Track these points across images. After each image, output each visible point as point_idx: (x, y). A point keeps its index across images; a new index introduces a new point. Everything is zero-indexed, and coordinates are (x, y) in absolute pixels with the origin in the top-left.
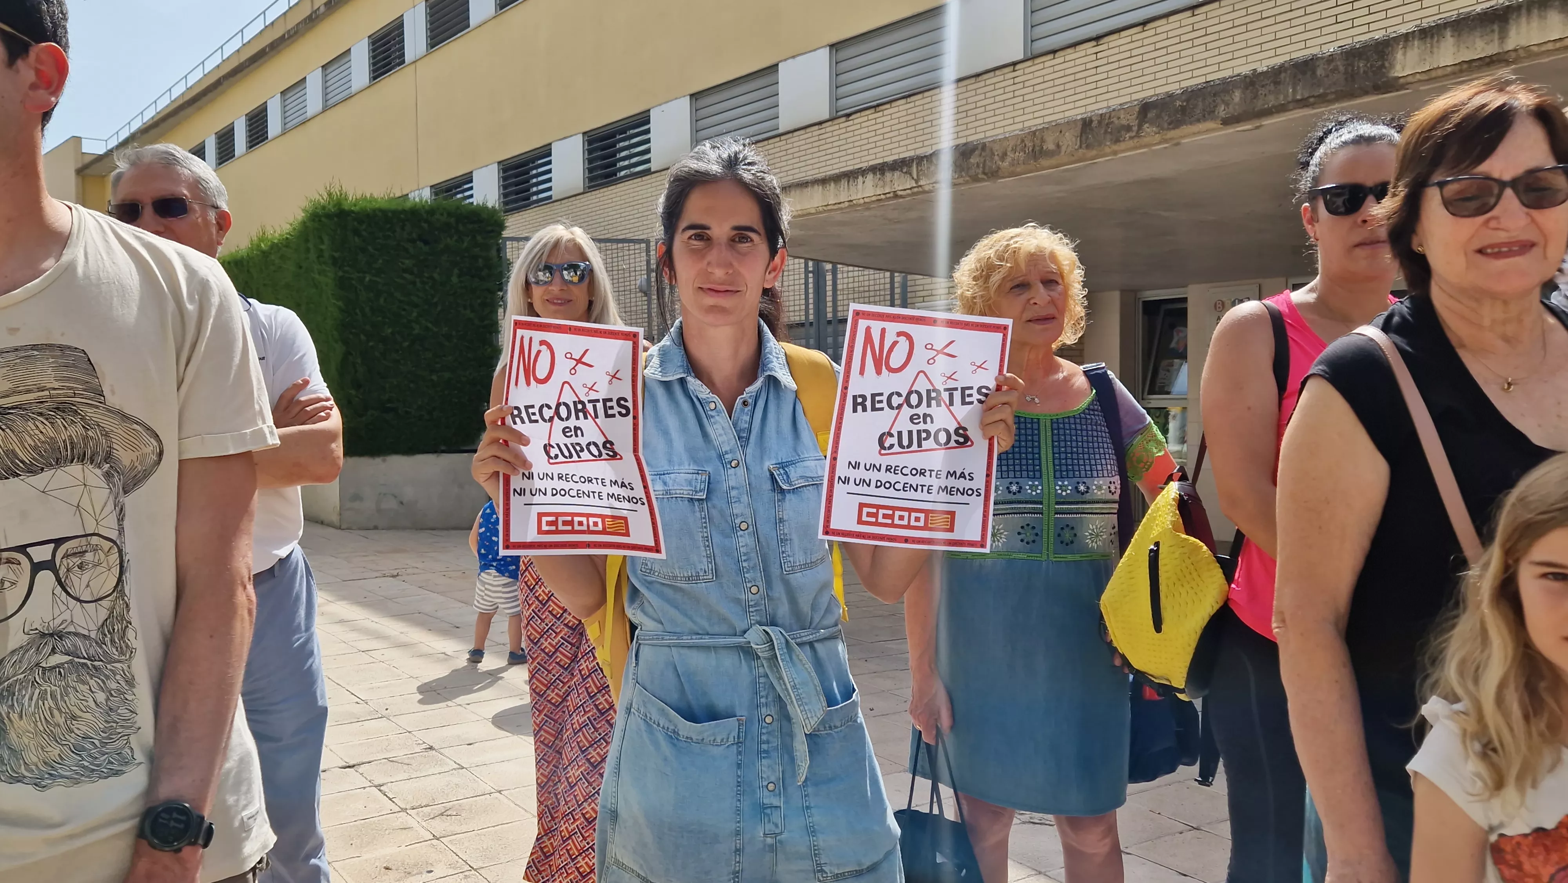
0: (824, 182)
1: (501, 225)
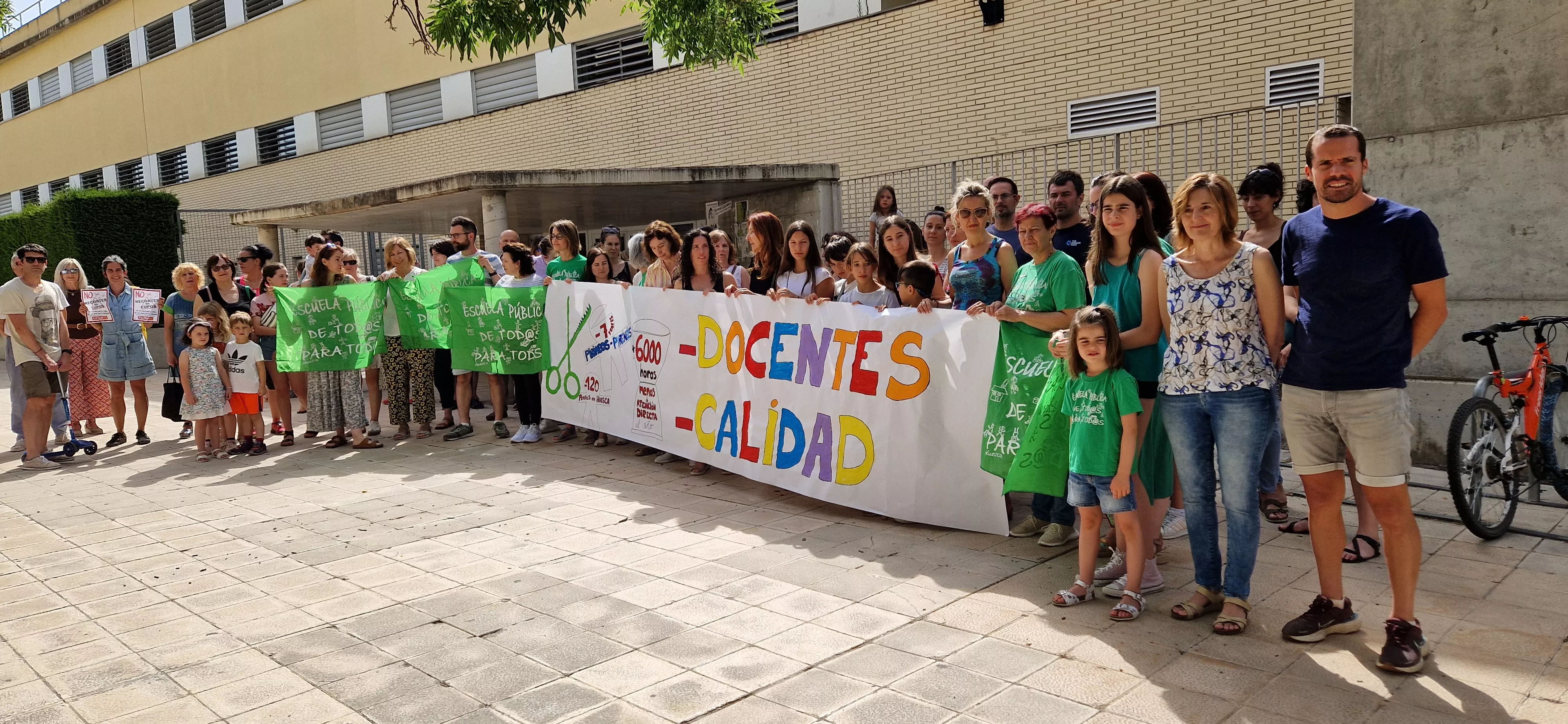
0: (280, 208)
1: (176, 203)
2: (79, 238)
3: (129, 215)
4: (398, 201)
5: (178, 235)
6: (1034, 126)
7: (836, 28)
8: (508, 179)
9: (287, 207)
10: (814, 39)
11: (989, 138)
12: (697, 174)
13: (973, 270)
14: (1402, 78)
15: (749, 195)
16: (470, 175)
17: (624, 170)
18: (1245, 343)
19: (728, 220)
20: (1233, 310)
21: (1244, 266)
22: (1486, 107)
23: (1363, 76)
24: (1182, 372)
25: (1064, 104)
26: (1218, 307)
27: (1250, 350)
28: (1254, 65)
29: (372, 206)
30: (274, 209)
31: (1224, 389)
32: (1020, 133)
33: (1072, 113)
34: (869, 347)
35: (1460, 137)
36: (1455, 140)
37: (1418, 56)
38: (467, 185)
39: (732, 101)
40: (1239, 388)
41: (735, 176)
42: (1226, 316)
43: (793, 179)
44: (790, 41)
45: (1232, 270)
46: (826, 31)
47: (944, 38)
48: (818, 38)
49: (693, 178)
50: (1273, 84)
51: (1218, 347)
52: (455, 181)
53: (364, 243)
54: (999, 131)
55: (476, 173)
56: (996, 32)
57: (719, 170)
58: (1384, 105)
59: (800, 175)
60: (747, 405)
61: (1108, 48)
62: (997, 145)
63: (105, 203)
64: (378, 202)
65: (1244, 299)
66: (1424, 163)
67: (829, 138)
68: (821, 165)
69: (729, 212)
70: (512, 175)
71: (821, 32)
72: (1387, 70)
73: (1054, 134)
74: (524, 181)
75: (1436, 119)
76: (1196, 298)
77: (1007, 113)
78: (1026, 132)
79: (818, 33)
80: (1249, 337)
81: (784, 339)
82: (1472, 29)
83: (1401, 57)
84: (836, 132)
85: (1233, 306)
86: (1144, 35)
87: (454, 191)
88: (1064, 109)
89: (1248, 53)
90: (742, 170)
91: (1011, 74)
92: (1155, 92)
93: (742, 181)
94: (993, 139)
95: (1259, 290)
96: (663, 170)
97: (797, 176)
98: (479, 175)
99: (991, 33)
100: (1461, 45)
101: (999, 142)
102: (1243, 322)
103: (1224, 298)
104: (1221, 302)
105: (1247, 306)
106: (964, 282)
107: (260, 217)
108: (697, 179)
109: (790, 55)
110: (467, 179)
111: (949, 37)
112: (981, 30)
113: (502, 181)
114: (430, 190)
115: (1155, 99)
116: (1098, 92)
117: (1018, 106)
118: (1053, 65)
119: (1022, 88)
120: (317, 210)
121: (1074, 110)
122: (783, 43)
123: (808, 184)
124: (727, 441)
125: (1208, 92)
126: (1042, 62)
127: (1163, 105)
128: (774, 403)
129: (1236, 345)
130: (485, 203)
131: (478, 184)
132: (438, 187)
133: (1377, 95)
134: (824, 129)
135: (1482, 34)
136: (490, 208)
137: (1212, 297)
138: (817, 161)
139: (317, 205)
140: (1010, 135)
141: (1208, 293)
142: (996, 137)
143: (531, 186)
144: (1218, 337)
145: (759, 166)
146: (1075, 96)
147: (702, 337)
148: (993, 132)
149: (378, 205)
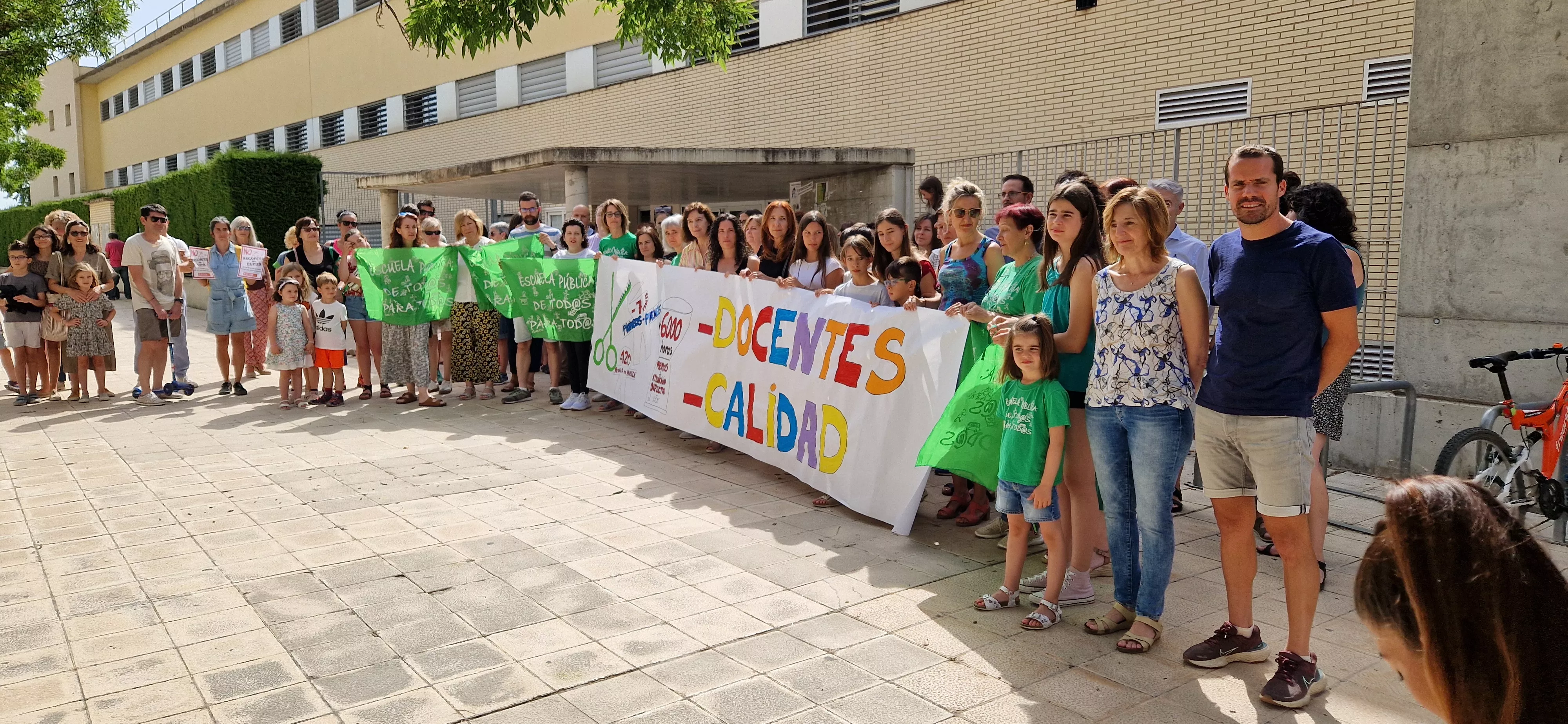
0: (397, 175)
1: (319, 166)
2: (234, 195)
3: (278, 175)
4: (493, 173)
5: (319, 195)
6: (1121, 114)
7: (930, 10)
8: (589, 155)
9: (402, 174)
10: (909, 21)
11: (1075, 126)
12: (771, 155)
13: (959, 269)
14: (1461, 82)
15: (829, 176)
16: (553, 150)
17: (700, 150)
18: (1164, 360)
19: (809, 200)
20: (1150, 325)
21: (1167, 282)
22: (1545, 117)
23: (1422, 79)
24: (1102, 384)
25: (1153, 92)
26: (1137, 322)
27: (1168, 367)
28: (1353, 58)
29: (472, 176)
30: (392, 175)
31: (1139, 405)
32: (1107, 122)
33: (1161, 102)
34: (857, 339)
35: (1516, 147)
36: (1512, 149)
37: (1478, 59)
38: (550, 160)
39: (828, 81)
40: (1151, 405)
41: (808, 158)
42: (1144, 331)
43: (867, 163)
44: (885, 22)
45: (1155, 285)
46: (921, 13)
47: (1036, 22)
48: (913, 20)
49: (767, 159)
50: (1371, 78)
51: (1134, 361)
52: (541, 155)
53: (487, 209)
54: (1085, 119)
55: (559, 149)
56: (1088, 17)
57: (792, 152)
58: (1440, 110)
59: (874, 159)
60: (752, 387)
61: (1201, 36)
62: (1083, 133)
63: (257, 164)
64: (477, 173)
65: (1163, 314)
66: (1479, 173)
67: (918, 121)
68: (895, 150)
69: (811, 192)
70: (593, 151)
71: (916, 14)
72: (1446, 72)
73: (1142, 123)
74: (604, 158)
75: (1493, 127)
76: (1120, 310)
77: (1095, 101)
78: (1113, 120)
79: (913, 15)
80: (1170, 354)
81: (784, 325)
82: (1534, 32)
83: (1459, 59)
84: (925, 115)
85: (1151, 321)
86: (1238, 24)
87: (540, 165)
88: (1153, 98)
89: (1347, 45)
90: (815, 152)
91: (1101, 60)
92: (1246, 83)
93: (815, 163)
94: (1079, 127)
95: (1181, 308)
96: (737, 150)
97: (870, 160)
98: (561, 150)
99: (1083, 18)
100: (1522, 48)
101: (1085, 130)
102: (1161, 338)
103: (1143, 313)
104: (1140, 317)
105: (1166, 322)
106: (950, 281)
107: (380, 182)
108: (770, 160)
109: (885, 36)
110: (551, 154)
111: (1041, 21)
112: (1073, 14)
113: (583, 156)
114: (520, 163)
115: (1246, 91)
116: (1188, 82)
117: (1106, 94)
118: (1143, 53)
119: (1111, 75)
120: (426, 178)
121: (1163, 99)
122: (878, 24)
123: (882, 168)
124: (734, 420)
125: (1302, 85)
126: (1133, 49)
127: (1255, 97)
128: (773, 387)
129: (1152, 361)
130: (568, 178)
131: (561, 159)
132: (526, 161)
133: (1434, 99)
134: (914, 112)
135: (1545, 37)
136: (572, 183)
137: (1133, 310)
138: (892, 144)
139: (427, 173)
140: (1097, 123)
141: (1131, 306)
142: (1082, 125)
143: (610, 162)
144: (1135, 352)
145: (833, 149)
146: (1165, 85)
147: (719, 319)
148: (1080, 119)
149: (477, 175)
